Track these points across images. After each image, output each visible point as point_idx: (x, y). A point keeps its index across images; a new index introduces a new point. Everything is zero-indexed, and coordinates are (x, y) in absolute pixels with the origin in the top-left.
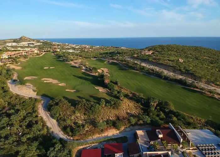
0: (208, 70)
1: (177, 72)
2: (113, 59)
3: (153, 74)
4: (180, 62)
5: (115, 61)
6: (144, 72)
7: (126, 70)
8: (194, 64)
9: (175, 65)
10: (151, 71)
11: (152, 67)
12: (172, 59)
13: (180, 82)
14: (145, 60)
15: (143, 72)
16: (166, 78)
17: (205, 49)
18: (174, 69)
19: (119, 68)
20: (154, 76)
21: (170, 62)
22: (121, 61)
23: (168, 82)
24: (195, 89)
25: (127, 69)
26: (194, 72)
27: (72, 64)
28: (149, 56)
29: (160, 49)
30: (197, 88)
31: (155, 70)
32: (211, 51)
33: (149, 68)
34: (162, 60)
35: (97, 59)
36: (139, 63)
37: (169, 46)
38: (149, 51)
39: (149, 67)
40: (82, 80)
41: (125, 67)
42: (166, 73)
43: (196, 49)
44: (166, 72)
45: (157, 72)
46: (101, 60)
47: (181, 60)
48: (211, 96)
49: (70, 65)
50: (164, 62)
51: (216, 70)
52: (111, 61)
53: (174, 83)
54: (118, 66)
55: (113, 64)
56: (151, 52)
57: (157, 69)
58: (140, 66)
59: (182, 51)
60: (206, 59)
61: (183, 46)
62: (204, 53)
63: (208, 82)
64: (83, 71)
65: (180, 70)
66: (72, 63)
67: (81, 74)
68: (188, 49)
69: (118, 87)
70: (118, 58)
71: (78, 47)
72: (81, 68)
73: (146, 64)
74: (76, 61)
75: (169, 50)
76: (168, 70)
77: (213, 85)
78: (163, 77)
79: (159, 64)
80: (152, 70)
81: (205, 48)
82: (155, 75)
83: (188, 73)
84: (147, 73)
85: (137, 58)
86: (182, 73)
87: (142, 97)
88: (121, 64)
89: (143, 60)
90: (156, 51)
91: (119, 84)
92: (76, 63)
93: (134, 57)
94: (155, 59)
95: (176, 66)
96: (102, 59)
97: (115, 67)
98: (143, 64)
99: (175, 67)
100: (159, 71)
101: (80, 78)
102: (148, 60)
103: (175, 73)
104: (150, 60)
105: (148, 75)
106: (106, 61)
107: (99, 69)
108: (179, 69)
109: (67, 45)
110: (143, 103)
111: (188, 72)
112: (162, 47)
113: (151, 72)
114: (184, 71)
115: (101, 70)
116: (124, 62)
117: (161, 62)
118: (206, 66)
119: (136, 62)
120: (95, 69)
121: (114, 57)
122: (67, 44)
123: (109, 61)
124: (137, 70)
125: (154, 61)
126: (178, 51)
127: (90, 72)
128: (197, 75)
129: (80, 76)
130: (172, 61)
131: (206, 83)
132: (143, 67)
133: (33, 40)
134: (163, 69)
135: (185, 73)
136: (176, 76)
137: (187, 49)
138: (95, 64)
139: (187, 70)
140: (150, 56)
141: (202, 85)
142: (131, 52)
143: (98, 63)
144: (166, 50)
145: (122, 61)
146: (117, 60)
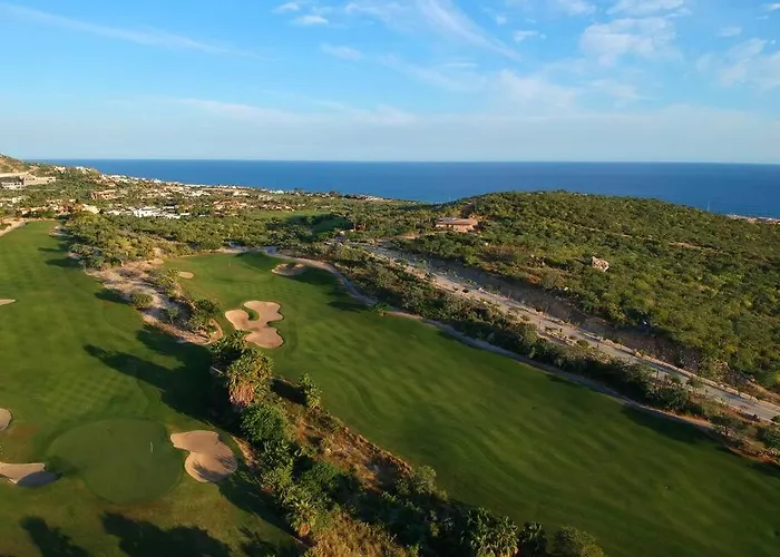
0: (714, 305)
1: (590, 321)
2: (312, 254)
3: (483, 331)
4: (599, 274)
5: (320, 264)
6: (445, 322)
7: (363, 307)
8: (655, 280)
9: (578, 289)
10: (473, 316)
11: (477, 295)
12: (562, 259)
13: (610, 376)
14: (451, 259)
15: (440, 320)
16: (546, 356)
17: (670, 208)
18: (577, 309)
19: (334, 299)
20: (491, 343)
21: (557, 271)
22: (344, 262)
23: (554, 379)
24: (687, 418)
25: (370, 302)
26: (668, 322)
27: (108, 282)
28: (466, 240)
29: (507, 209)
30: (696, 411)
31: (491, 313)
32: (695, 216)
33: (467, 304)
34: (519, 261)
35: (246, 249)
36: (422, 276)
37: (542, 198)
38: (465, 215)
39: (467, 296)
40: (121, 376)
41: (362, 292)
42: (543, 328)
43: (640, 209)
44: (540, 324)
45: (501, 321)
46: (261, 255)
47: (601, 264)
48: (770, 463)
49: (97, 288)
50: (530, 272)
51: (742, 304)
52: (301, 263)
53: (582, 378)
54: (329, 288)
55: (309, 275)
56: (473, 221)
57: (500, 304)
58: (427, 288)
59: (591, 217)
60: (687, 249)
61: (592, 196)
62: (672, 224)
63: (737, 376)
64: (149, 319)
65: (605, 314)
66: (112, 277)
67: (132, 337)
68: (611, 210)
69: (308, 419)
70: (334, 248)
71: (199, 193)
72: (144, 305)
73: (451, 278)
74: (131, 267)
75: (542, 212)
76: (550, 311)
77: (761, 389)
78: (530, 351)
79: (510, 280)
80: (478, 311)
81: (672, 206)
82: (492, 336)
83: (637, 327)
84: (457, 325)
85: (416, 252)
86: (613, 329)
87: (432, 488)
88: (342, 281)
89: (442, 258)
90: (494, 215)
91: (315, 403)
92: (130, 275)
93: (403, 244)
94: (490, 257)
95: (583, 291)
96: (265, 251)
97: (313, 295)
98: (441, 282)
99: (582, 297)
100: (511, 317)
101: (120, 362)
102: (462, 259)
103: (583, 327)
104: (471, 260)
105: (459, 334)
106: (281, 261)
107: (236, 304)
108: (601, 309)
109: (157, 187)
110: (435, 534)
111: (640, 323)
112: (515, 201)
113: (477, 320)
114: (622, 316)
115: (245, 309)
116: (356, 270)
117: (514, 271)
118: (702, 288)
119: (409, 270)
120: (210, 310)
121: (317, 246)
122: (156, 181)
123: (293, 264)
124: (411, 310)
125: (486, 265)
126: (575, 217)
127: (183, 328)
128: (684, 337)
129: (123, 348)
130: (563, 267)
131: (726, 380)
132: (442, 294)
133: (27, 166)
134: (526, 304)
135: (626, 328)
136: (593, 344)
137: (607, 209)
138: (225, 280)
139: (633, 314)
140: (468, 243)
141: (713, 392)
142: (393, 221)
143: (244, 273)
144: (530, 211)
145: (350, 263)
146: (330, 258)
